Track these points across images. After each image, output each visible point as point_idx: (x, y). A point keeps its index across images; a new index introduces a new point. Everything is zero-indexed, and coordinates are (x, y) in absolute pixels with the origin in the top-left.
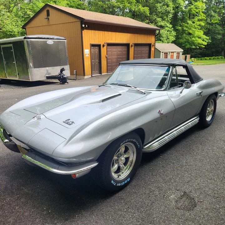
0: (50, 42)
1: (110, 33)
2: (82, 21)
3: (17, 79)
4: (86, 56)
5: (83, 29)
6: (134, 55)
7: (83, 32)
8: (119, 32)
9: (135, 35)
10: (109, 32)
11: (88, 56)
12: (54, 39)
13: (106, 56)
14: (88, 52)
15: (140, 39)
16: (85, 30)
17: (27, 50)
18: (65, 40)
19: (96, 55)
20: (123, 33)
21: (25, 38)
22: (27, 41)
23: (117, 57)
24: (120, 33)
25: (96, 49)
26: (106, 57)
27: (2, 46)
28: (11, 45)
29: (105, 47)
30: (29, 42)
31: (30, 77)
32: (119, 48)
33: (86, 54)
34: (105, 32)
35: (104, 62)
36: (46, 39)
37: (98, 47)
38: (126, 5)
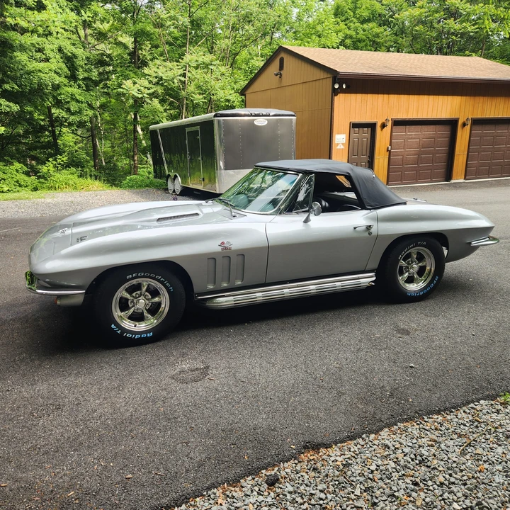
0: (261, 122)
1: (404, 98)
2: (335, 76)
3: (200, 187)
4: (338, 147)
5: (335, 92)
6: (469, 146)
7: (336, 98)
8: (429, 95)
9: (477, 98)
10: (402, 96)
11: (342, 147)
12: (269, 116)
13: (388, 148)
14: (344, 140)
15: (493, 108)
16: (341, 95)
17: (217, 135)
18: (294, 116)
19: (362, 147)
20: (441, 97)
21: (215, 116)
22: (219, 121)
23: (420, 151)
24: (431, 97)
25: (366, 134)
26: (388, 151)
27: (187, 130)
28: (198, 128)
29: (388, 129)
30: (222, 122)
31: (217, 185)
32: (428, 131)
33: (338, 144)
34: (392, 96)
35: (381, 160)
36: (253, 116)
37: (370, 129)
38: (486, 28)
